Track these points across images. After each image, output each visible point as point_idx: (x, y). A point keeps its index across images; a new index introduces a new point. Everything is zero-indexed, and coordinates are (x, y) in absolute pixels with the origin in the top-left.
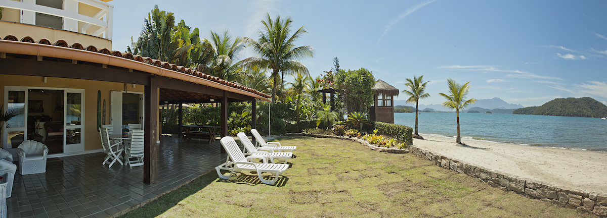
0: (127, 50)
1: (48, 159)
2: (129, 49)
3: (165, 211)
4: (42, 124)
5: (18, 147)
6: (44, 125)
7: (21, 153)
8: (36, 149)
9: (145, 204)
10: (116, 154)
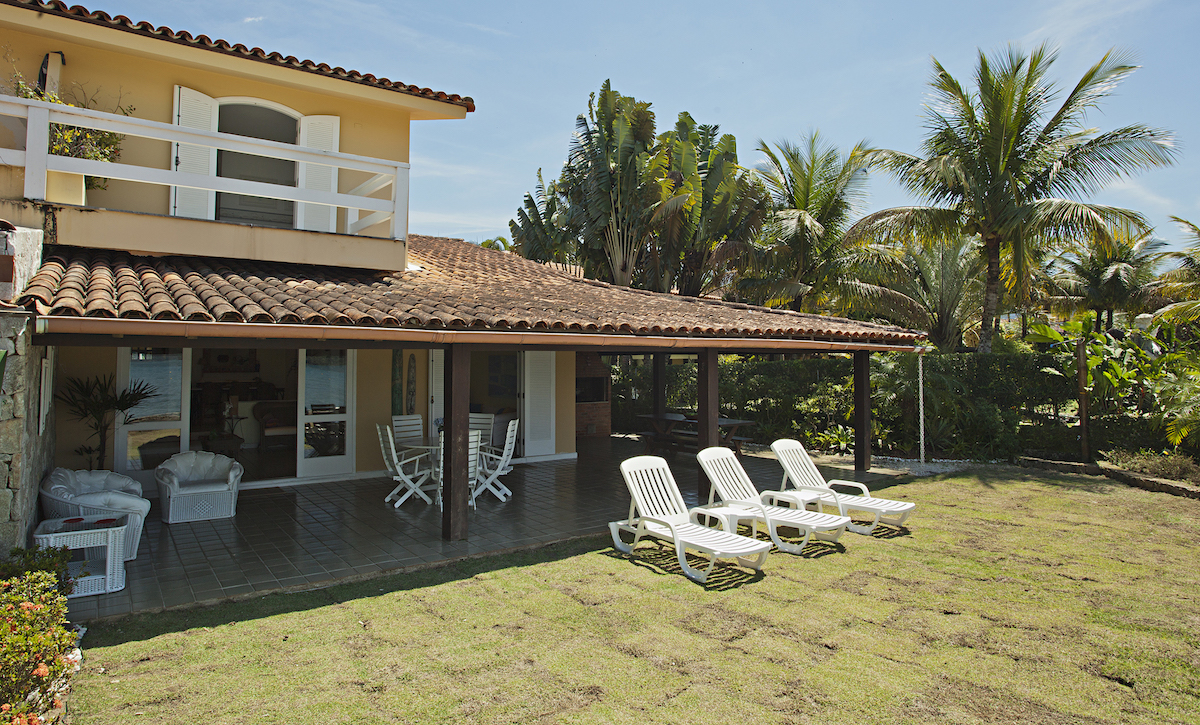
0: (523, 206)
1: (241, 493)
2: (530, 203)
3: (441, 583)
4: (245, 408)
5: (160, 467)
6: (254, 409)
7: (167, 480)
8: (212, 469)
9: (415, 569)
10: (414, 480)
